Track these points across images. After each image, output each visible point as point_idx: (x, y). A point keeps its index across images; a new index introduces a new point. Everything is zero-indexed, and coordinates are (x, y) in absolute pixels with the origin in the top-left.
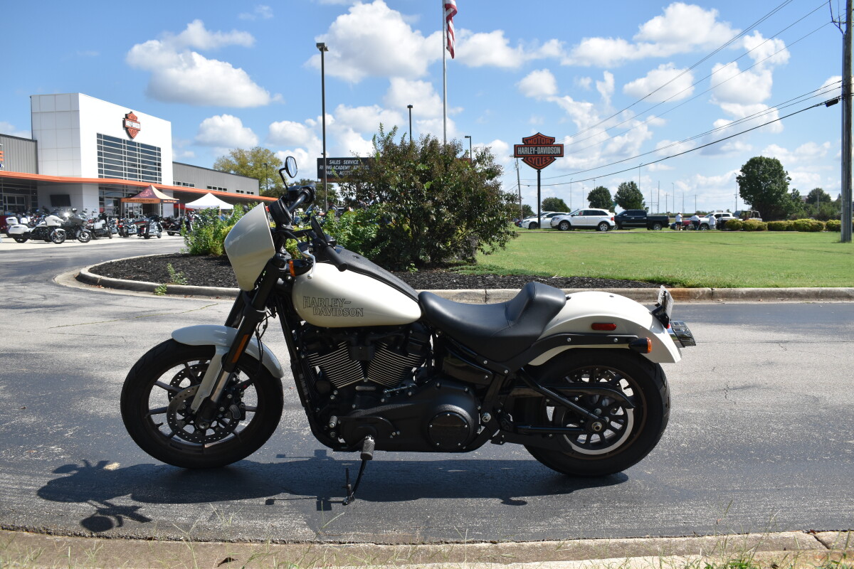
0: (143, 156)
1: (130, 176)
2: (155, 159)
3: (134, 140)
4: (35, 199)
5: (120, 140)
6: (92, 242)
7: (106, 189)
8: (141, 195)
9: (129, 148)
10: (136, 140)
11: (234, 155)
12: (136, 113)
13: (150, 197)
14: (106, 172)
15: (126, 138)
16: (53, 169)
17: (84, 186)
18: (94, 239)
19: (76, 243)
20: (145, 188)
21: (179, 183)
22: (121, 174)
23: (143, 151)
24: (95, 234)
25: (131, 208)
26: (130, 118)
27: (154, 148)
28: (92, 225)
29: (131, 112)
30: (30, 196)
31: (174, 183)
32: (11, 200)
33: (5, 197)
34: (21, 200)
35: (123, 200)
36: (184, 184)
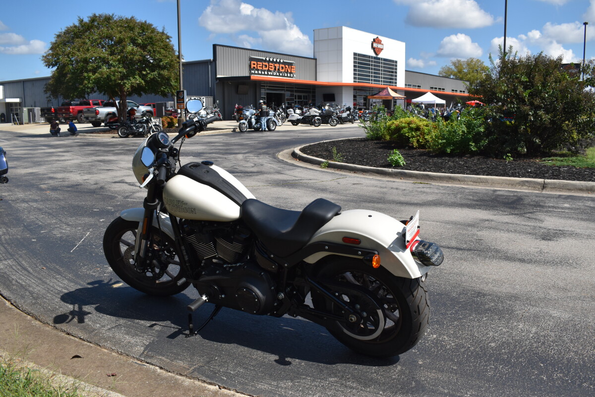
0: (384, 67)
1: (375, 80)
2: (393, 69)
3: (379, 56)
4: (314, 96)
5: (369, 57)
6: (339, 126)
7: (358, 90)
8: (381, 94)
9: (375, 62)
10: (380, 56)
11: (454, 64)
12: (380, 38)
13: (386, 95)
14: (359, 79)
15: (373, 55)
16: (325, 78)
17: (344, 88)
18: (341, 124)
19: (328, 126)
20: (383, 89)
21: (409, 85)
22: (369, 80)
23: (384, 64)
24: (342, 120)
25: (375, 103)
26: (376, 41)
27: (393, 61)
28: (341, 114)
29: (377, 37)
30: (311, 95)
31: (406, 85)
32: (300, 97)
33: (296, 96)
34: (305, 97)
35: (369, 97)
36: (414, 86)
